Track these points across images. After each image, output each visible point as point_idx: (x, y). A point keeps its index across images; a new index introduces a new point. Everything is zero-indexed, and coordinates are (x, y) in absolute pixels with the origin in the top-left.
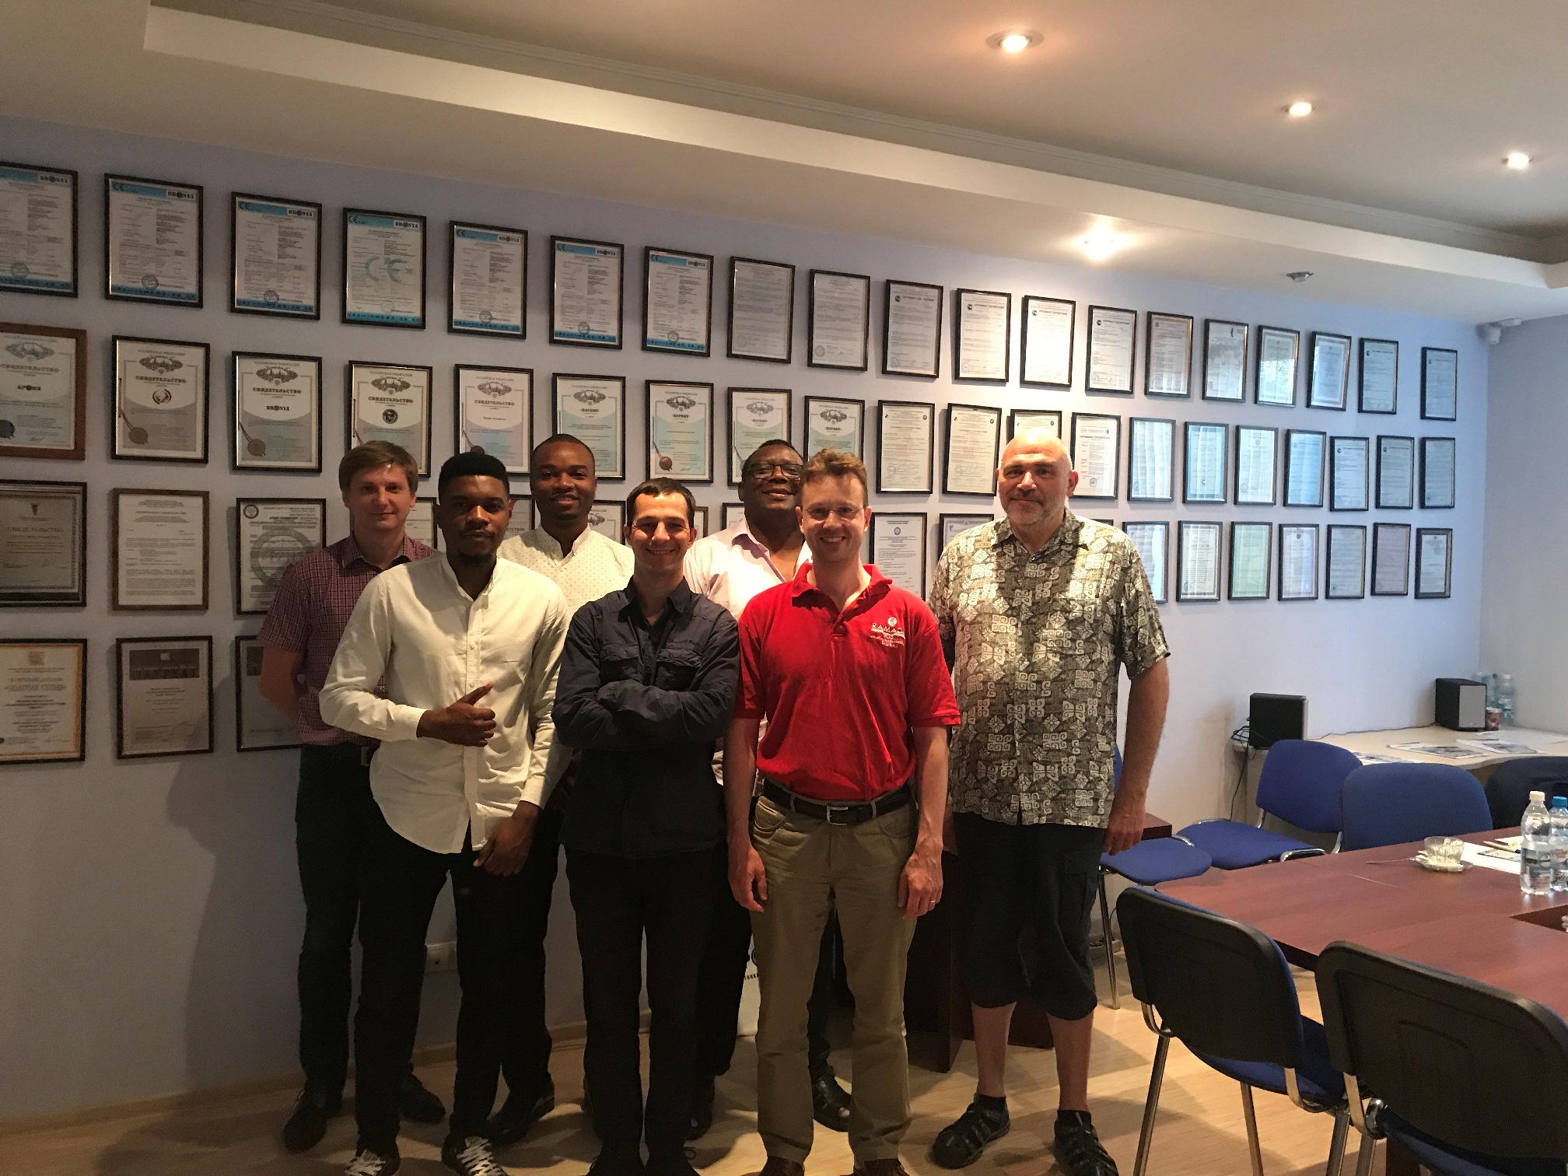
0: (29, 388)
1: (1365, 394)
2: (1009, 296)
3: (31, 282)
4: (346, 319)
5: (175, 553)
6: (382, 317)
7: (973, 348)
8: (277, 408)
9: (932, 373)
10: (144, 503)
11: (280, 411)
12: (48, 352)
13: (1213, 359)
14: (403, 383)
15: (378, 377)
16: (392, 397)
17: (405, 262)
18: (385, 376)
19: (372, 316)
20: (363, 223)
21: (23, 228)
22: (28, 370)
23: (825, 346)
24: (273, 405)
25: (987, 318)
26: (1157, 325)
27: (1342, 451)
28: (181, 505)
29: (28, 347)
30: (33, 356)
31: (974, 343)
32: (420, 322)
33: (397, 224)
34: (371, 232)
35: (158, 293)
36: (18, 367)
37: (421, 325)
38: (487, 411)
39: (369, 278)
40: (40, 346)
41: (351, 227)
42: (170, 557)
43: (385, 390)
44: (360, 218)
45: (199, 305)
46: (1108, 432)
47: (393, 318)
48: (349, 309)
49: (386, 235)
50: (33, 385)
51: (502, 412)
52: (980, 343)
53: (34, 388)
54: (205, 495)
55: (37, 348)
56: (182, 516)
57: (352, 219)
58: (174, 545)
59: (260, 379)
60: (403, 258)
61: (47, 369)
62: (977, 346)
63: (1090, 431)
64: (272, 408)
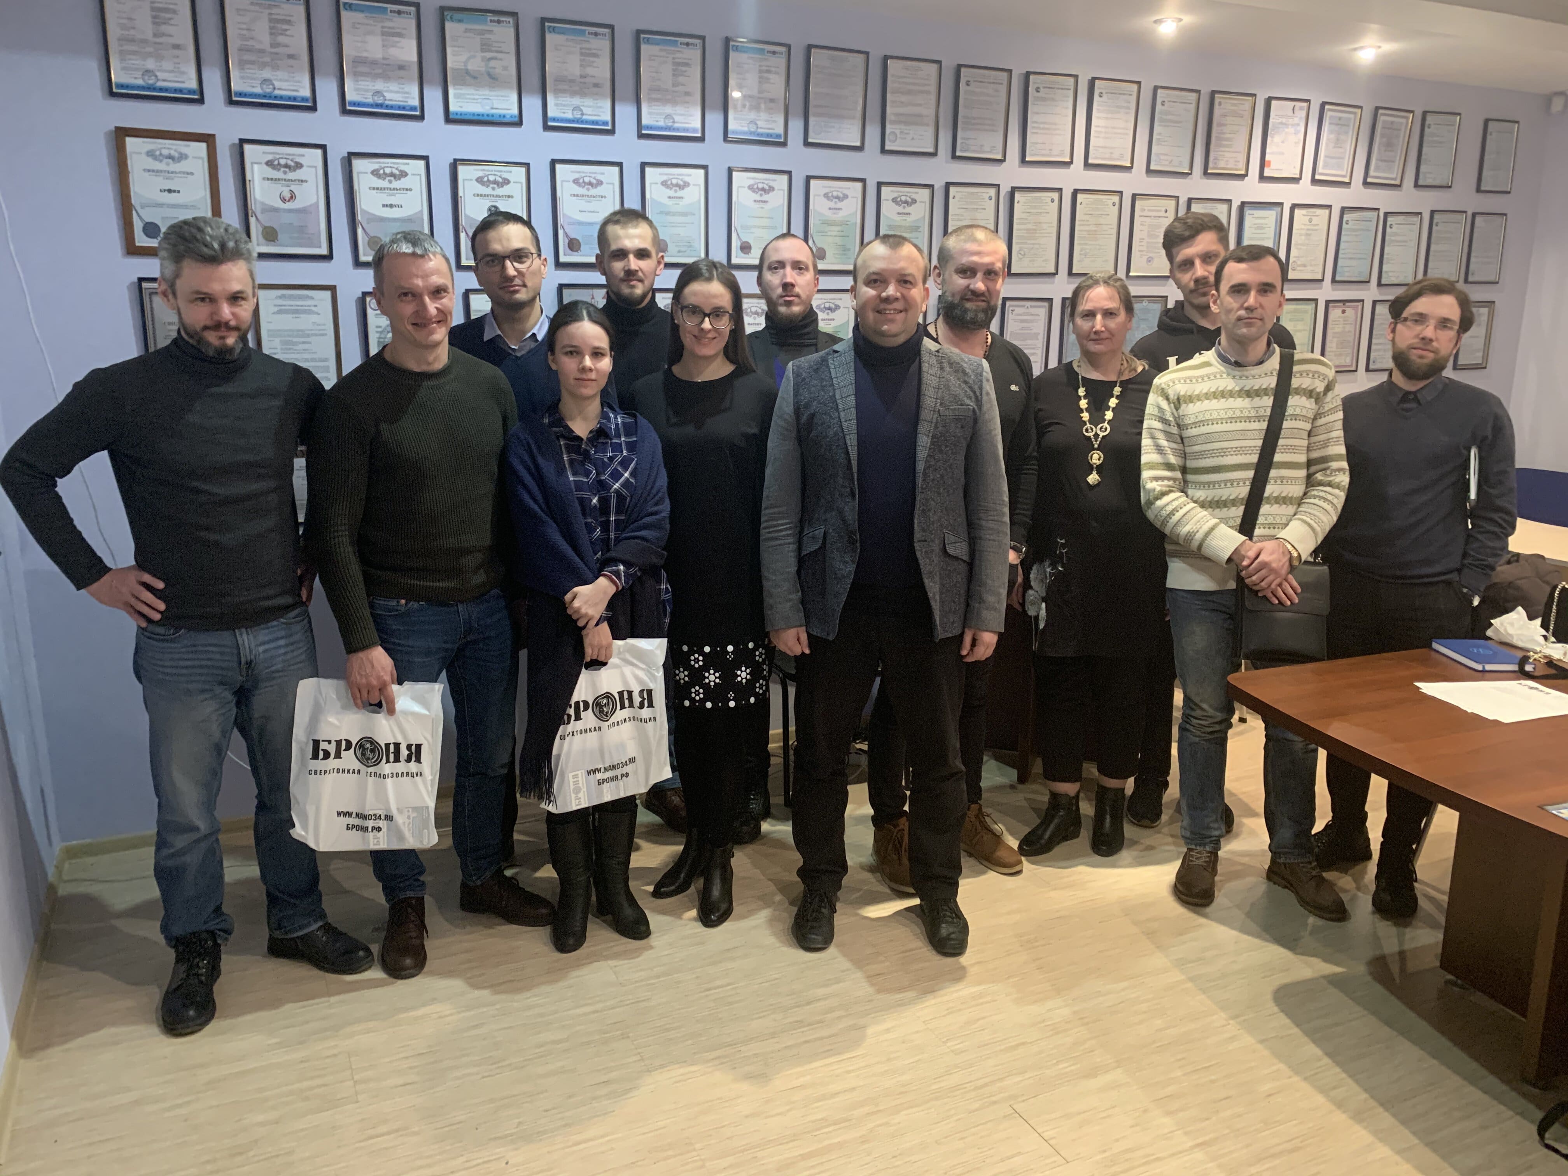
0: (170, 191)
1: (1423, 168)
2: (1076, 77)
3: (161, 90)
4: (449, 119)
5: (309, 343)
6: (483, 115)
7: (1039, 131)
8: (391, 206)
9: (1000, 157)
10: (280, 297)
11: (394, 209)
12: (183, 157)
13: (1272, 137)
14: (504, 179)
15: (481, 174)
16: (495, 193)
17: (501, 59)
18: (487, 173)
19: (474, 115)
20: (460, 21)
21: (149, 35)
22: (167, 174)
23: (898, 132)
24: (388, 203)
25: (1053, 100)
26: (1220, 104)
27: (1394, 226)
28: (312, 298)
29: (165, 152)
30: (170, 161)
31: (1042, 126)
32: (516, 119)
33: (491, 21)
34: (467, 31)
35: (276, 98)
36: (157, 171)
37: (518, 122)
38: (582, 204)
39: (467, 77)
40: (175, 151)
41: (448, 25)
42: (306, 346)
43: (488, 186)
44: (458, 15)
45: (313, 108)
46: (1166, 211)
47: (493, 116)
48: (452, 108)
49: (481, 33)
50: (173, 188)
51: (594, 205)
52: (1047, 126)
53: (174, 191)
54: (332, 289)
55: (173, 153)
56: (314, 309)
57: (448, 17)
58: (308, 336)
59: (375, 179)
60: (499, 55)
61: (184, 173)
62: (1043, 129)
63: (1149, 210)
64: (387, 206)
